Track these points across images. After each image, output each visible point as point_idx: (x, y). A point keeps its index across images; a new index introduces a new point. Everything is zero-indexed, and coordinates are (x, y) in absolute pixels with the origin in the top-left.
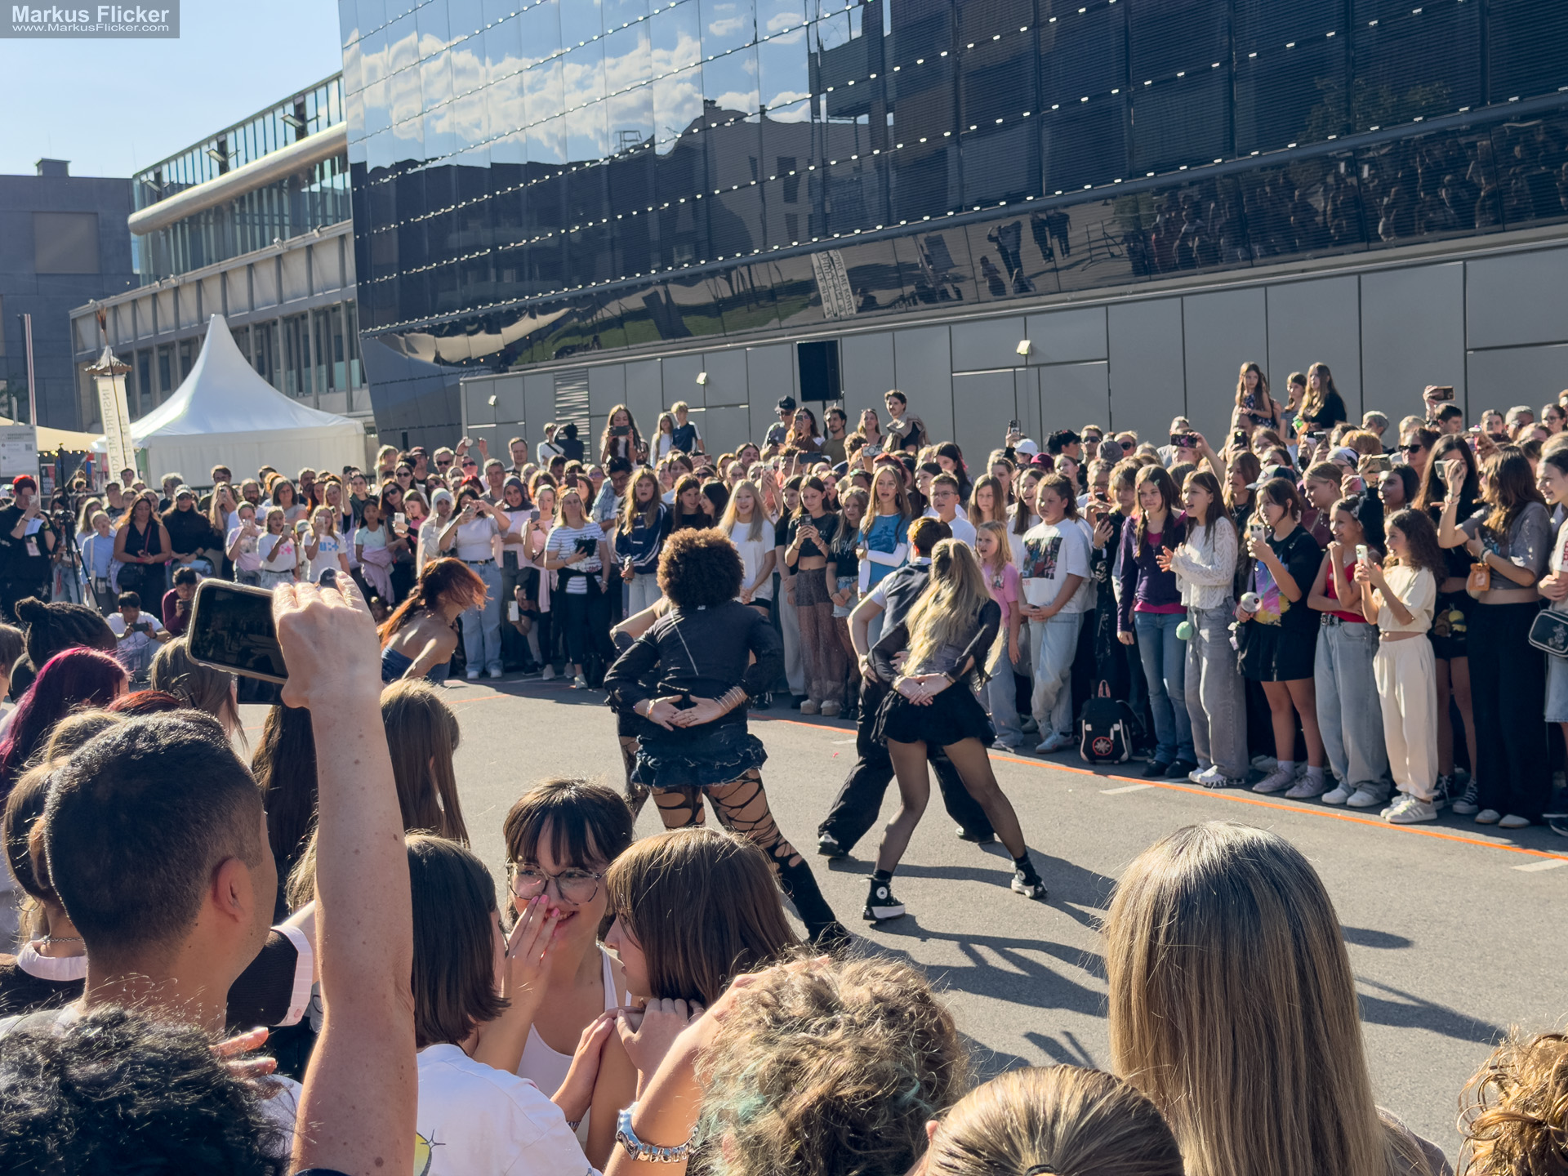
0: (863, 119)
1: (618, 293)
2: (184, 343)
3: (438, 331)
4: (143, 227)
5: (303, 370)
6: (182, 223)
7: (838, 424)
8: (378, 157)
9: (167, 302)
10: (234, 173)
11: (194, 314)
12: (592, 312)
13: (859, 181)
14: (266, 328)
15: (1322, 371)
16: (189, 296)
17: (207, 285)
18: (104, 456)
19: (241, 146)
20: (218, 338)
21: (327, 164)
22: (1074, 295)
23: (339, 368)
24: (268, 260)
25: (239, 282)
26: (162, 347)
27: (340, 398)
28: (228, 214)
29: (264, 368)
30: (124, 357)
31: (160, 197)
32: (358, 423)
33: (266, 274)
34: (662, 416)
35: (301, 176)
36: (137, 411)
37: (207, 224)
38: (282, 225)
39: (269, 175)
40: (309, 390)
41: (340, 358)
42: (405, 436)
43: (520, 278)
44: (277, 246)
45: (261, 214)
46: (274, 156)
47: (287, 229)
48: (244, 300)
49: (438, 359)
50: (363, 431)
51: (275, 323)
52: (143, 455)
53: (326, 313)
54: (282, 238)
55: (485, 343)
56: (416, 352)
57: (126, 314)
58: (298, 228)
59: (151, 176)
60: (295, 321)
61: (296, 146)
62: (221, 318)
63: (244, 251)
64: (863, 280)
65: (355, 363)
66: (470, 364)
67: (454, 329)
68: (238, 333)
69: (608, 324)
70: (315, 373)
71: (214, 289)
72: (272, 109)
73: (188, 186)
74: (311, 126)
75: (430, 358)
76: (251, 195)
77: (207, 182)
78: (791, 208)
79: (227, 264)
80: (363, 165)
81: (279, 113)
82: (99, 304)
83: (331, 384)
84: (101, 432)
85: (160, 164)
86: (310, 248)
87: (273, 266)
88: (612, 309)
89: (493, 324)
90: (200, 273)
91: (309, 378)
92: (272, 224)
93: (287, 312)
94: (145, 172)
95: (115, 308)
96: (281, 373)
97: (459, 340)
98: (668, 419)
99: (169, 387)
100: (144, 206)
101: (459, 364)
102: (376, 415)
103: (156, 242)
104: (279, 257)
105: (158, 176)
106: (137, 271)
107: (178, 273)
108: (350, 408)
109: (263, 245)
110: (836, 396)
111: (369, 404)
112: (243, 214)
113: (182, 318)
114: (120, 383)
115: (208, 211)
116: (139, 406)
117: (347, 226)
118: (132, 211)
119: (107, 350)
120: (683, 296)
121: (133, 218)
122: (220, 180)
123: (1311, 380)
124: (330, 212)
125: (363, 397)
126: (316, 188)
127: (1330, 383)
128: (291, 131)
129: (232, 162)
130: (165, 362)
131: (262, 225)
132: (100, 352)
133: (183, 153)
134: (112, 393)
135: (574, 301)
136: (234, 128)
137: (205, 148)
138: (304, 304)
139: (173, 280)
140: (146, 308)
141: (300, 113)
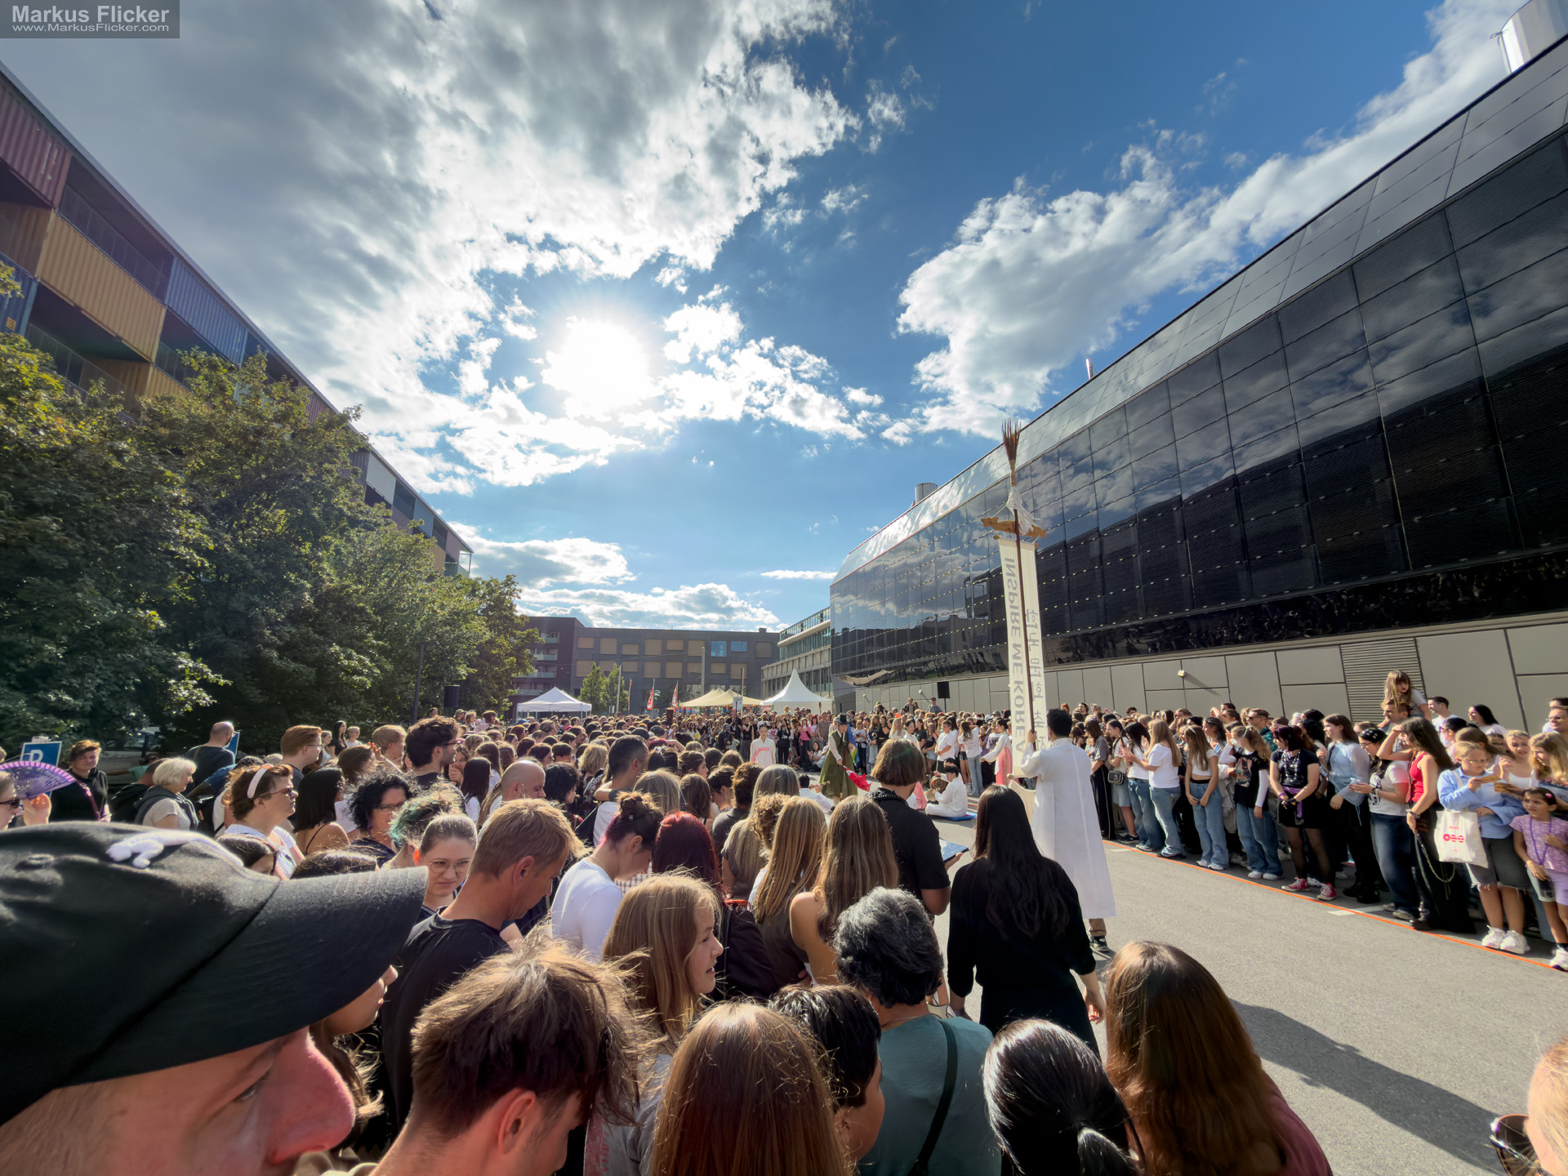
2: (784, 678)
3: (852, 675)
4: (782, 645)
5: (817, 685)
6: (790, 645)
8: (838, 628)
9: (785, 666)
10: (806, 630)
11: (789, 669)
14: (808, 674)
16: (789, 665)
19: (807, 625)
21: (827, 630)
23: (827, 685)
24: (810, 655)
25: (802, 661)
26: (779, 679)
27: (827, 692)
28: (801, 643)
29: (808, 685)
31: (785, 638)
32: (831, 700)
35: (821, 632)
37: (797, 645)
38: (814, 646)
39: (813, 632)
40: (818, 690)
41: (827, 682)
42: (841, 704)
43: (879, 660)
44: (813, 651)
45: (811, 642)
46: (814, 627)
48: (802, 666)
49: (852, 683)
50: (831, 702)
51: (811, 672)
52: (774, 705)
53: (825, 669)
54: (814, 649)
55: (865, 680)
56: (845, 682)
57: (775, 669)
58: (818, 647)
59: (784, 633)
60: (817, 671)
61: (820, 625)
62: (796, 670)
63: (805, 653)
65: (831, 684)
66: (860, 685)
67: (858, 675)
68: (801, 675)
70: (820, 686)
71: (795, 663)
72: (815, 615)
73: (792, 635)
74: (823, 621)
75: (849, 683)
76: (808, 637)
77: (797, 634)
79: (800, 656)
80: (835, 630)
82: (769, 665)
83: (824, 689)
85: (786, 630)
86: (820, 652)
87: (811, 657)
89: (867, 674)
90: (793, 658)
92: (812, 646)
93: (814, 669)
95: (773, 667)
96: (811, 686)
97: (859, 678)
99: (782, 689)
100: (782, 640)
101: (858, 685)
102: (835, 698)
103: (784, 650)
104: (813, 654)
106: (778, 657)
107: (788, 658)
108: (829, 695)
109: (809, 651)
111: (834, 695)
112: (807, 642)
113: (786, 670)
115: (797, 642)
117: (830, 646)
118: (779, 641)
121: (779, 643)
122: (800, 634)
124: (826, 642)
125: (832, 693)
126: (822, 636)
128: (819, 621)
129: (803, 629)
130: (780, 683)
131: (810, 645)
133: (792, 627)
136: (805, 620)
137: (797, 626)
139: (786, 660)
140: (779, 667)
141: (822, 616)
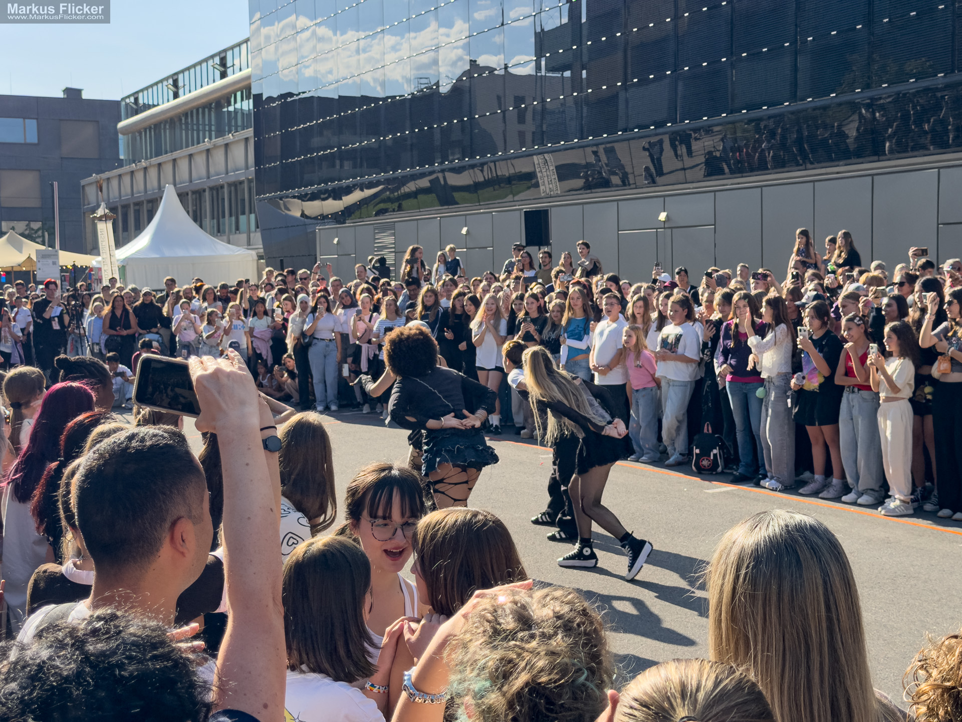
0: (567, 74)
1: (414, 177)
2: (149, 201)
3: (303, 198)
4: (126, 130)
5: (221, 220)
6: (150, 128)
7: (547, 260)
8: (270, 90)
9: (139, 176)
10: (182, 99)
11: (155, 184)
12: (398, 189)
13: (563, 112)
14: (199, 193)
15: (846, 236)
16: (153, 173)
17: (164, 167)
18: (100, 269)
19: (187, 82)
20: (170, 199)
21: (239, 94)
22: (695, 185)
23: (243, 219)
24: (201, 152)
25: (183, 165)
26: (136, 204)
27: (243, 237)
28: (178, 124)
29: (197, 217)
30: (113, 209)
31: (137, 112)
32: (254, 253)
33: (200, 161)
34: (439, 253)
35: (223, 101)
36: (119, 243)
37: (165, 129)
38: (210, 131)
39: (204, 100)
40: (224, 232)
41: (243, 213)
42: (282, 261)
43: (355, 167)
44: (207, 143)
45: (198, 124)
46: (206, 88)
47: (213, 133)
48: (186, 176)
49: (303, 215)
50: (256, 258)
51: (204, 191)
52: (123, 269)
53: (236, 185)
54: (210, 138)
55: (332, 206)
56: (290, 210)
57: (115, 183)
58: (220, 133)
59: (132, 99)
60: (217, 189)
61: (220, 83)
62: (172, 186)
63: (187, 146)
64: (564, 172)
65: (253, 216)
66: (323, 218)
67: (314, 197)
68: (182, 196)
69: (408, 196)
70: (228, 222)
71: (168, 169)
72: (206, 60)
73: (154, 106)
74: (229, 71)
75: (298, 214)
76: (192, 112)
77: (166, 104)
78: (522, 127)
79: (176, 154)
80: (261, 95)
81: (210, 62)
82: (98, 176)
83: (237, 228)
84: (99, 255)
85: (137, 92)
86: (227, 146)
87: (204, 156)
88: (411, 187)
89: (337, 194)
90: (160, 159)
91: (224, 224)
92: (204, 131)
93: (212, 184)
94: (129, 97)
95: (108, 179)
96: (207, 221)
97: (317, 203)
98: (443, 255)
99: (139, 228)
100: (127, 118)
101: (316, 218)
102: (264, 248)
103: (134, 139)
104: (208, 151)
105: (136, 99)
106: (122, 157)
107: (146, 159)
108: (249, 243)
109: (198, 143)
110: (547, 244)
111: (261, 242)
112: (187, 123)
113: (149, 186)
114: (110, 225)
115: (165, 122)
116: (121, 239)
117: (250, 132)
118: (120, 120)
119: (103, 205)
120: (454, 180)
121: (121, 125)
122: (173, 103)
123: (839, 241)
124: (239, 123)
125: (257, 237)
126: (231, 109)
127: (851, 244)
128: (218, 74)
129: (181, 92)
130: (137, 213)
131: (198, 131)
132: (98, 206)
133: (151, 86)
134: (105, 231)
135: (388, 181)
136: (183, 71)
137: (165, 83)
138: (221, 179)
139: (144, 163)
140: (127, 180)
141: (223, 63)
